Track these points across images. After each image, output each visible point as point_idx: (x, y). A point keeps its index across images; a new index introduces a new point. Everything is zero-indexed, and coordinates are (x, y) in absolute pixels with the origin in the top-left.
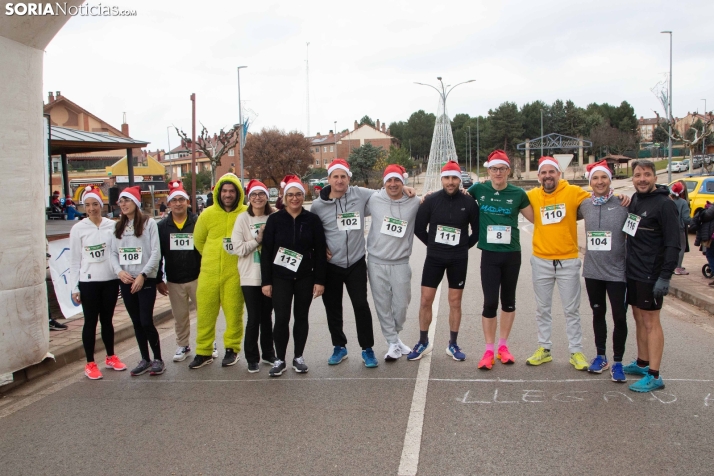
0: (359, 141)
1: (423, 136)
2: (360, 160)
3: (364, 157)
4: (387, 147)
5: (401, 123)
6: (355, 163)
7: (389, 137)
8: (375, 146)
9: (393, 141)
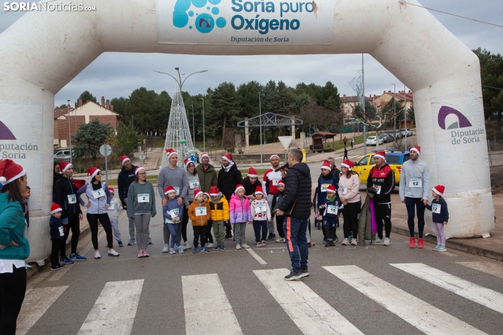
0: (84, 117)
1: (145, 112)
2: (88, 136)
3: (92, 134)
4: (114, 124)
5: (121, 99)
6: (83, 139)
7: (115, 114)
8: (102, 122)
9: (118, 118)
